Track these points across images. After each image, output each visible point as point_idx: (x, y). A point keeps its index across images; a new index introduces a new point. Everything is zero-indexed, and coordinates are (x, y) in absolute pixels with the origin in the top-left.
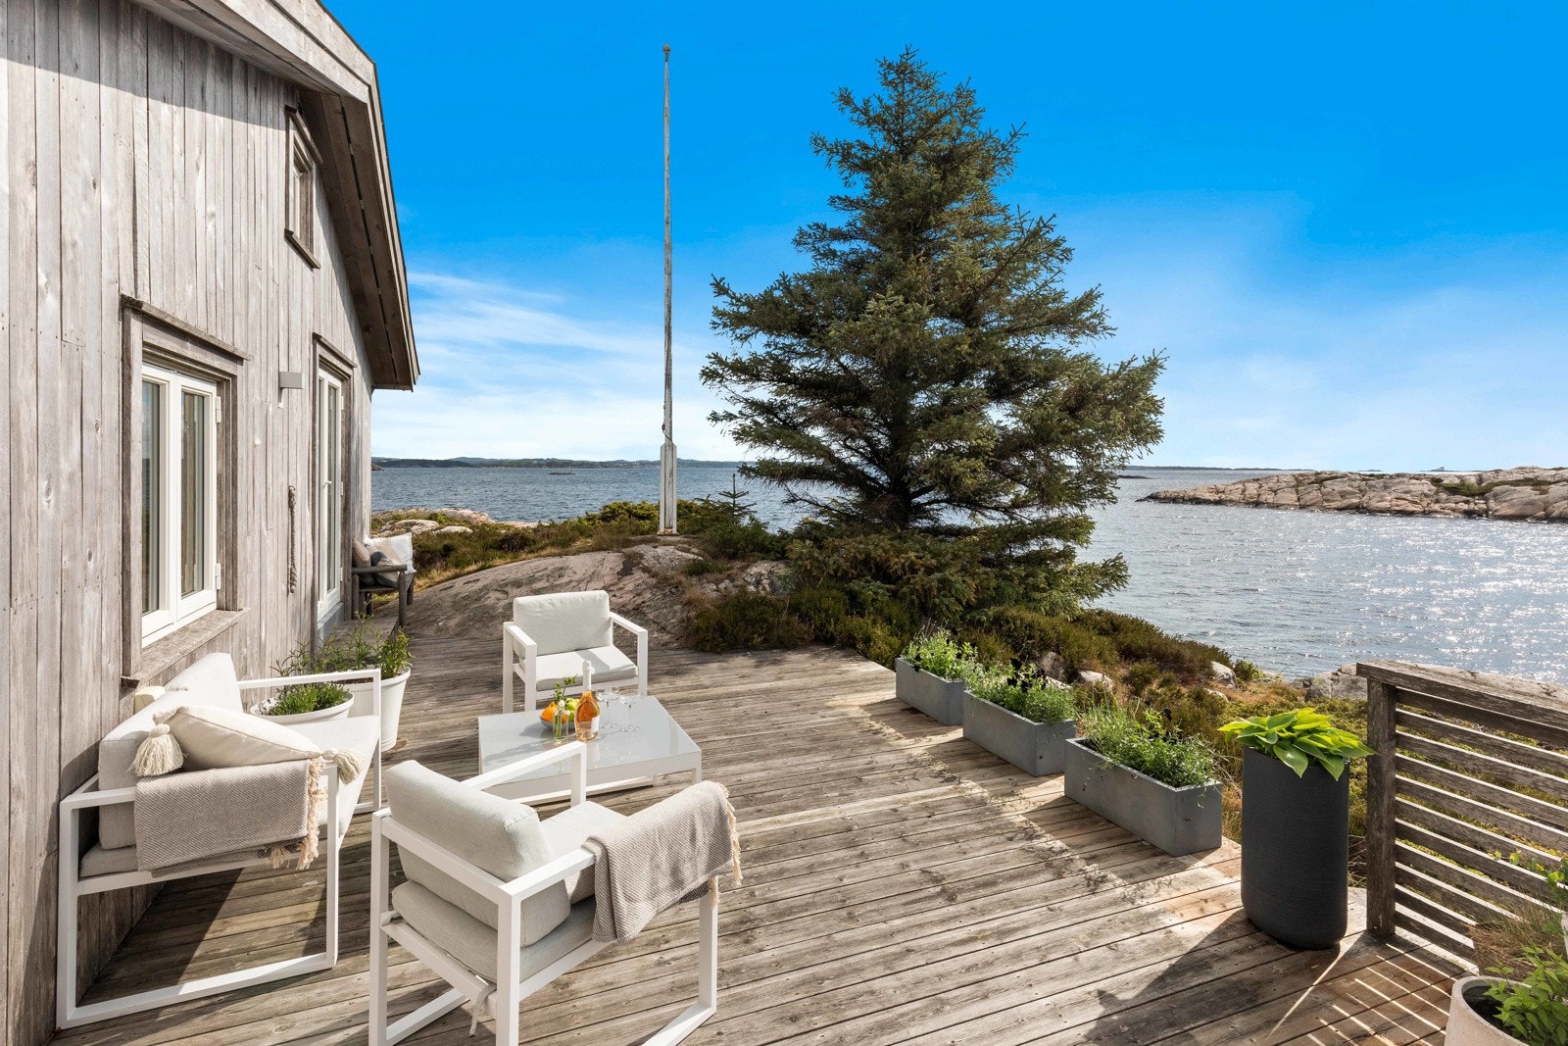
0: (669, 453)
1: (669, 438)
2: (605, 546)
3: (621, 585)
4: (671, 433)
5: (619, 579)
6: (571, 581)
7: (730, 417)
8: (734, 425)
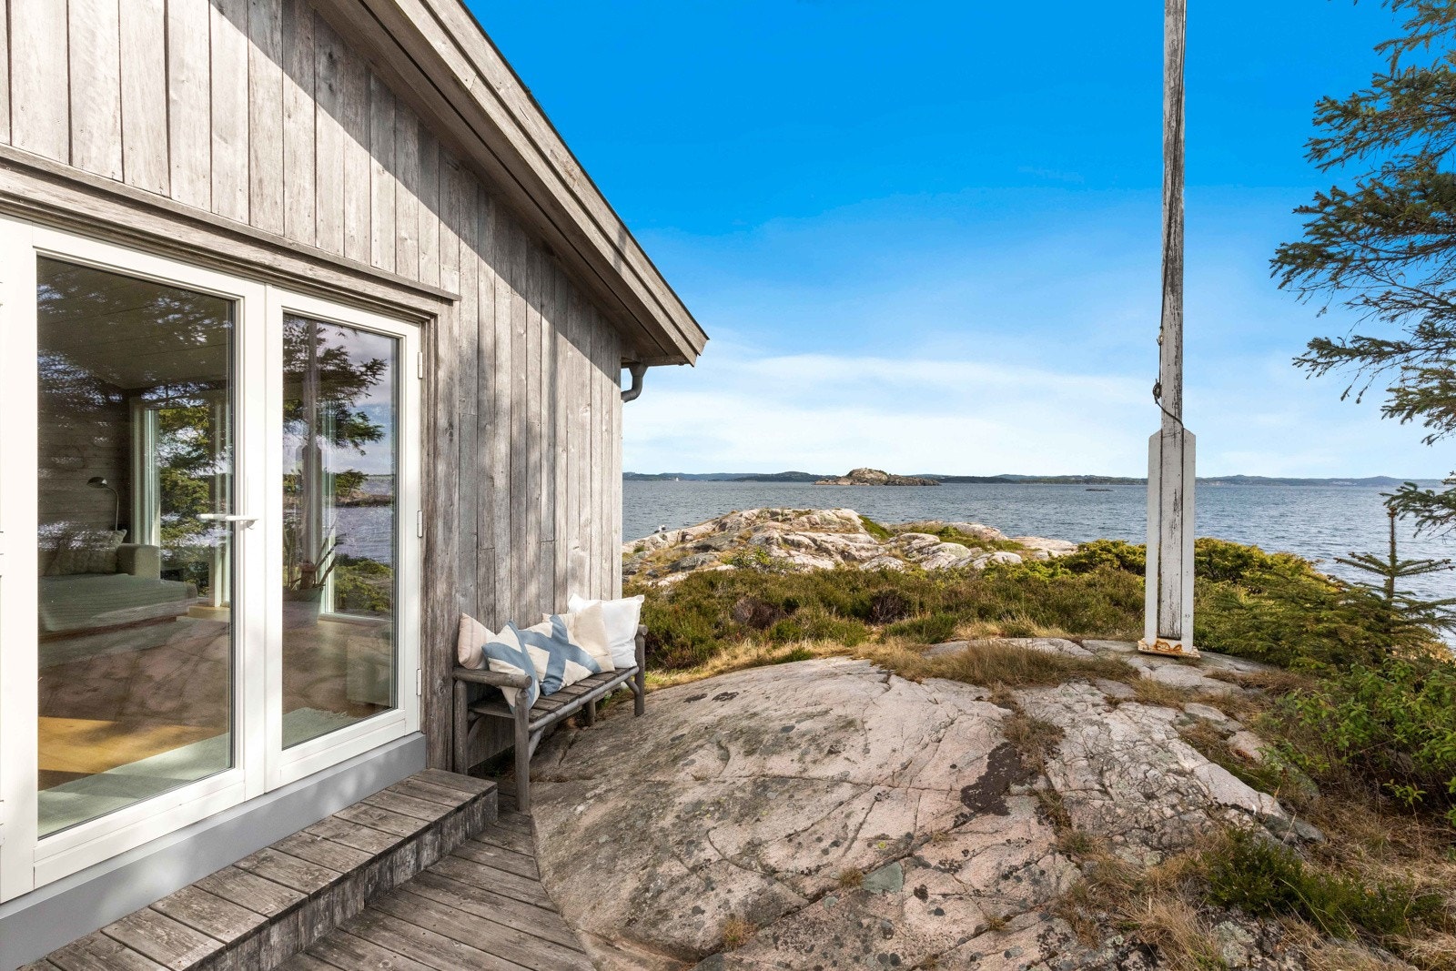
0: (1173, 454)
1: (1174, 415)
2: (978, 674)
3: (954, 852)
4: (1178, 403)
5: (961, 820)
6: (843, 779)
7: (1376, 350)
8: (1390, 375)
